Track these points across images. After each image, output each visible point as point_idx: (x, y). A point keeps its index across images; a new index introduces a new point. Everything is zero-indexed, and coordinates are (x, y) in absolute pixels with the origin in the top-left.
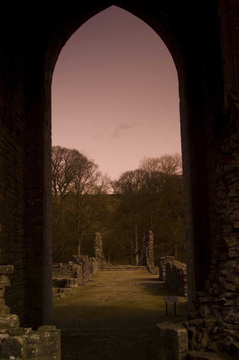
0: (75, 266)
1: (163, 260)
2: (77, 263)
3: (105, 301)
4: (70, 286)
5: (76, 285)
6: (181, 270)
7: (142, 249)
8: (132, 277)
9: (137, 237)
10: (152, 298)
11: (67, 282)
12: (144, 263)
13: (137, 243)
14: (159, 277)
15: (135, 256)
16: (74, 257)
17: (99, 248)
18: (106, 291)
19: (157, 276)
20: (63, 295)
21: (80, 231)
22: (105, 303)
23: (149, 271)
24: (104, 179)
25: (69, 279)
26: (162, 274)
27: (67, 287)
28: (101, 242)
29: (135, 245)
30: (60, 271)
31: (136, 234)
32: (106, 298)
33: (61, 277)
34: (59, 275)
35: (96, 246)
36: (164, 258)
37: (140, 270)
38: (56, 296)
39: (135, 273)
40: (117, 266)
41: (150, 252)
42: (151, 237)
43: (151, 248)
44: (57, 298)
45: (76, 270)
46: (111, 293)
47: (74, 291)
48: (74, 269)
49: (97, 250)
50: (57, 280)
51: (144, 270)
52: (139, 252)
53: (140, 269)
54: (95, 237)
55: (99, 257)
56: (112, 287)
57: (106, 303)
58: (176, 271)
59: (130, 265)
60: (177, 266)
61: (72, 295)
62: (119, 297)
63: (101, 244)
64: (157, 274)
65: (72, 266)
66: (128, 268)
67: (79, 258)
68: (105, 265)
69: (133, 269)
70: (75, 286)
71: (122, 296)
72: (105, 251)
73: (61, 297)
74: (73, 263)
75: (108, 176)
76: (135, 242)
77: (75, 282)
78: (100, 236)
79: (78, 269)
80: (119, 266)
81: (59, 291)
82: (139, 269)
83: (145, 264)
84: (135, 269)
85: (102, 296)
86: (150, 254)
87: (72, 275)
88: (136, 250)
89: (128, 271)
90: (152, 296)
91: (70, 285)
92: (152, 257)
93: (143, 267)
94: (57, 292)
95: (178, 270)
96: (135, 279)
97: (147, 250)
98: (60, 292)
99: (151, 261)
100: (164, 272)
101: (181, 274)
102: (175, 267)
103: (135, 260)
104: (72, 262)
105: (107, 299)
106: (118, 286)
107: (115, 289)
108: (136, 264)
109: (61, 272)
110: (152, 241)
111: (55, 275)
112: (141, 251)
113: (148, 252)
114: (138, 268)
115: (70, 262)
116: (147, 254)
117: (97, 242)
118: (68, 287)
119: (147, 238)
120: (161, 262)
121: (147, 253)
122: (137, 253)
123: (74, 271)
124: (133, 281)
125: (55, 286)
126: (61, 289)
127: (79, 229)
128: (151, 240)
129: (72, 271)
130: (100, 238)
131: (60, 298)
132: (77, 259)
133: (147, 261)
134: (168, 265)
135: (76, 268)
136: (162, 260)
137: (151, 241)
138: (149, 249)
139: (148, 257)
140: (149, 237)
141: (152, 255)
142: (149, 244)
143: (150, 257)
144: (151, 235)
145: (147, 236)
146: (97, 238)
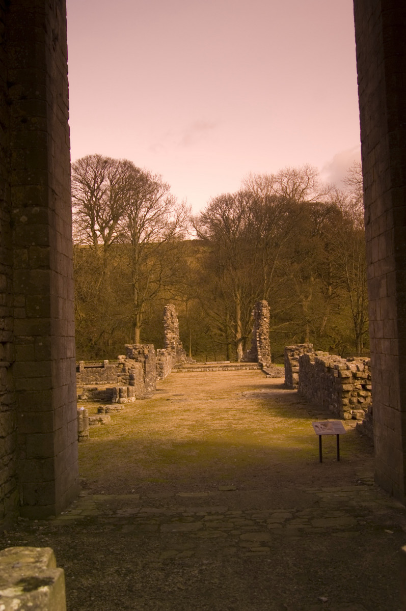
0: (130, 363)
1: (293, 351)
2: (133, 358)
3: (189, 429)
4: (121, 401)
5: (133, 399)
6: (337, 367)
7: (249, 333)
8: (233, 382)
9: (239, 313)
10: (281, 422)
11: (116, 394)
12: (252, 358)
13: (239, 323)
14: (284, 382)
15: (236, 345)
16: (127, 348)
17: (173, 332)
18: (188, 410)
19: (282, 380)
20: (106, 419)
21: (139, 304)
22: (190, 433)
23: (264, 372)
24: (181, 210)
25: (119, 387)
26: (291, 377)
27: (115, 403)
28: (176, 321)
29: (236, 327)
30: (103, 374)
31: (238, 307)
32: (191, 423)
33: (105, 384)
34: (101, 381)
35: (167, 327)
36: (294, 347)
37: (246, 369)
38: (94, 421)
39: (238, 376)
40: (205, 364)
41: (265, 339)
42: (265, 312)
43: (265, 331)
44: (97, 424)
45: (132, 371)
46: (199, 414)
47: (128, 410)
48: (129, 369)
49: (169, 336)
50: (96, 389)
51: (253, 369)
52: (244, 339)
53: (247, 367)
54: (165, 313)
55: (173, 348)
56: (199, 401)
57: (192, 435)
58: (323, 371)
59: (229, 362)
60: (325, 361)
61: (125, 418)
62: (216, 422)
63: (176, 325)
64: (280, 377)
65: (123, 364)
66: (224, 366)
67: (137, 349)
68: (183, 361)
69: (233, 368)
70: (131, 401)
71: (221, 419)
72: (184, 338)
73: (104, 422)
74: (126, 358)
75: (187, 206)
76: (236, 321)
77: (130, 394)
78: (174, 311)
79: (134, 368)
80: (209, 364)
81: (100, 411)
82: (244, 368)
83: (255, 360)
84: (237, 368)
85: (181, 419)
86: (263, 341)
87: (124, 381)
88: (239, 336)
89: (225, 372)
90: (279, 419)
91: (122, 399)
92: (267, 347)
93: (252, 364)
94: (96, 411)
95: (329, 368)
96: (241, 386)
97: (257, 334)
98: (102, 413)
100: (294, 372)
101: (336, 375)
102: (320, 364)
103: (237, 352)
104: (124, 356)
105: (193, 425)
106: (211, 399)
107: (205, 405)
108: (239, 360)
109: (106, 375)
110: (267, 318)
111: (94, 381)
112: (247, 336)
113: (260, 339)
114: (243, 366)
115: (120, 357)
116: (258, 342)
117: (169, 322)
118: (117, 403)
119: (257, 314)
120: (289, 354)
121: (258, 339)
122: (240, 340)
123: (129, 372)
124: (236, 389)
125: (94, 401)
126: (104, 407)
127: (136, 299)
129: (124, 374)
130: (175, 314)
131: (102, 424)
132: (133, 350)
133: (259, 353)
134: (304, 361)
135: (132, 368)
136: (291, 350)
137: (265, 319)
138: (262, 332)
139: (260, 346)
140: (261, 311)
141: (267, 343)
142: (262, 324)
143: (263, 347)
144: (265, 308)
145: (259, 309)
146: (169, 314)
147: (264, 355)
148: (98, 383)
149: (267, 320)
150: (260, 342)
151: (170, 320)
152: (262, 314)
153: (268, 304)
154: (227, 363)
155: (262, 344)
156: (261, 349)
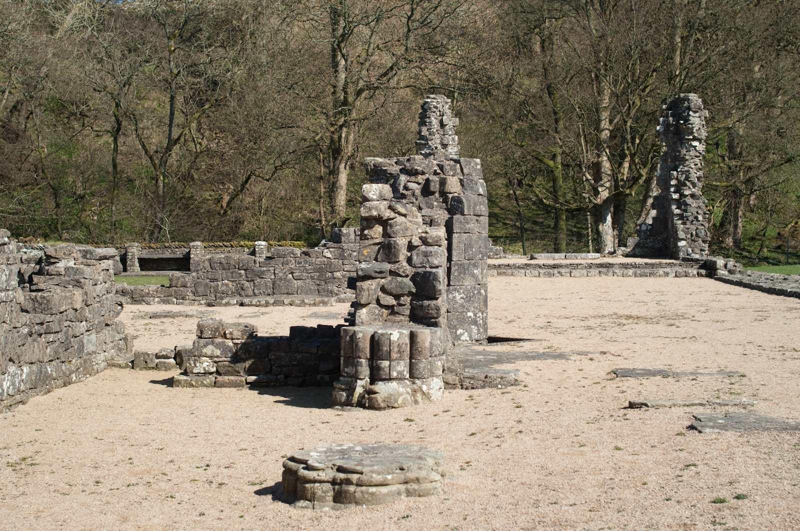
12: (656, 246)
41: (693, 196)
42: (696, 121)
43: (694, 176)
54: (426, 116)
59: (598, 255)
78: (449, 112)
86: (689, 200)
92: (700, 218)
97: (673, 182)
99: (697, 235)
110: (700, 140)
113: (682, 196)
116: (674, 205)
117: (435, 142)
119: (675, 128)
121: (676, 196)
128: (695, 139)
130: (451, 121)
133: (681, 235)
137: (695, 143)
138: (687, 178)
139: (681, 217)
140: (687, 120)
141: (699, 207)
142: (687, 157)
143: (691, 218)
144: (695, 112)
145: (678, 116)
146: (434, 121)
147: (693, 239)
148: (246, 301)
149: (700, 147)
150: (681, 203)
151: (437, 136)
152: (689, 128)
153: (704, 102)
154: (592, 257)
155: (686, 211)
156: (684, 223)
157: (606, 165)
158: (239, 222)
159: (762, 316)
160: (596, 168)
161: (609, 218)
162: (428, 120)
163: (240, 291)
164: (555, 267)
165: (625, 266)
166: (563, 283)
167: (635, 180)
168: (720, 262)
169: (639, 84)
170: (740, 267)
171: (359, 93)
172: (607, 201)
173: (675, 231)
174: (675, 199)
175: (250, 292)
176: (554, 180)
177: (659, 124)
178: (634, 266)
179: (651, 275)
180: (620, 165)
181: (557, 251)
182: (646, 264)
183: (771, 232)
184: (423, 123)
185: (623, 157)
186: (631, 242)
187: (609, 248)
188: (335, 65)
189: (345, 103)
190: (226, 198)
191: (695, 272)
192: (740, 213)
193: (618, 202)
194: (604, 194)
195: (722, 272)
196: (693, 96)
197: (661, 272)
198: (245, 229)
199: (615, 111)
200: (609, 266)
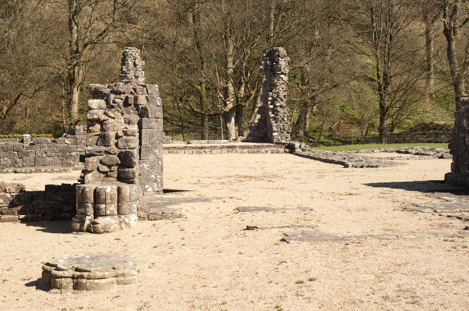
12: (260, 135)
41: (281, 106)
42: (283, 63)
43: (282, 95)
54: (125, 60)
59: (227, 141)
78: (139, 57)
86: (279, 109)
92: (285, 119)
97: (270, 99)
99: (284, 129)
110: (285, 74)
113: (275, 106)
116: (271, 112)
117: (131, 75)
119: (271, 67)
121: (271, 107)
128: (282, 73)
130: (140, 63)
133: (275, 129)
137: (282, 76)
138: (278, 96)
139: (275, 119)
140: (277, 63)
141: (285, 113)
142: (278, 84)
143: (280, 119)
144: (282, 58)
145: (272, 60)
146: (130, 63)
147: (281, 132)
148: (18, 170)
149: (285, 78)
150: (274, 111)
151: (132, 71)
152: (278, 67)
153: (287, 52)
154: (223, 142)
155: (277, 115)
156: (276, 122)
157: (231, 89)
158: (13, 123)
159: (321, 175)
160: (225, 91)
161: (233, 120)
162: (126, 62)
163: (14, 164)
164: (202, 148)
165: (243, 147)
166: (206, 158)
167: (248, 97)
168: (297, 144)
169: (249, 41)
170: (308, 148)
171: (85, 46)
172: (231, 110)
173: (271, 126)
174: (271, 109)
175: (21, 165)
176: (201, 98)
177: (261, 65)
178: (248, 147)
179: (257, 152)
180: (239, 89)
181: (203, 138)
182: (255, 146)
183: (326, 127)
184: (123, 64)
185: (240, 84)
186: (246, 133)
187: (233, 137)
188: (71, 29)
189: (77, 52)
190: (5, 109)
191: (283, 150)
192: (308, 116)
193: (238, 110)
194: (230, 106)
195: (298, 150)
196: (281, 49)
197: (263, 150)
198: (17, 127)
199: (236, 57)
200: (233, 147)
